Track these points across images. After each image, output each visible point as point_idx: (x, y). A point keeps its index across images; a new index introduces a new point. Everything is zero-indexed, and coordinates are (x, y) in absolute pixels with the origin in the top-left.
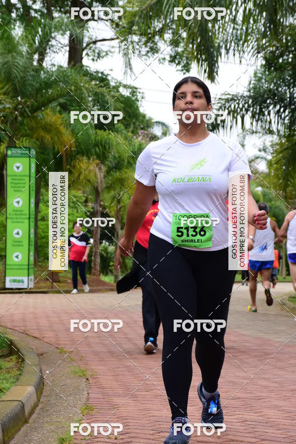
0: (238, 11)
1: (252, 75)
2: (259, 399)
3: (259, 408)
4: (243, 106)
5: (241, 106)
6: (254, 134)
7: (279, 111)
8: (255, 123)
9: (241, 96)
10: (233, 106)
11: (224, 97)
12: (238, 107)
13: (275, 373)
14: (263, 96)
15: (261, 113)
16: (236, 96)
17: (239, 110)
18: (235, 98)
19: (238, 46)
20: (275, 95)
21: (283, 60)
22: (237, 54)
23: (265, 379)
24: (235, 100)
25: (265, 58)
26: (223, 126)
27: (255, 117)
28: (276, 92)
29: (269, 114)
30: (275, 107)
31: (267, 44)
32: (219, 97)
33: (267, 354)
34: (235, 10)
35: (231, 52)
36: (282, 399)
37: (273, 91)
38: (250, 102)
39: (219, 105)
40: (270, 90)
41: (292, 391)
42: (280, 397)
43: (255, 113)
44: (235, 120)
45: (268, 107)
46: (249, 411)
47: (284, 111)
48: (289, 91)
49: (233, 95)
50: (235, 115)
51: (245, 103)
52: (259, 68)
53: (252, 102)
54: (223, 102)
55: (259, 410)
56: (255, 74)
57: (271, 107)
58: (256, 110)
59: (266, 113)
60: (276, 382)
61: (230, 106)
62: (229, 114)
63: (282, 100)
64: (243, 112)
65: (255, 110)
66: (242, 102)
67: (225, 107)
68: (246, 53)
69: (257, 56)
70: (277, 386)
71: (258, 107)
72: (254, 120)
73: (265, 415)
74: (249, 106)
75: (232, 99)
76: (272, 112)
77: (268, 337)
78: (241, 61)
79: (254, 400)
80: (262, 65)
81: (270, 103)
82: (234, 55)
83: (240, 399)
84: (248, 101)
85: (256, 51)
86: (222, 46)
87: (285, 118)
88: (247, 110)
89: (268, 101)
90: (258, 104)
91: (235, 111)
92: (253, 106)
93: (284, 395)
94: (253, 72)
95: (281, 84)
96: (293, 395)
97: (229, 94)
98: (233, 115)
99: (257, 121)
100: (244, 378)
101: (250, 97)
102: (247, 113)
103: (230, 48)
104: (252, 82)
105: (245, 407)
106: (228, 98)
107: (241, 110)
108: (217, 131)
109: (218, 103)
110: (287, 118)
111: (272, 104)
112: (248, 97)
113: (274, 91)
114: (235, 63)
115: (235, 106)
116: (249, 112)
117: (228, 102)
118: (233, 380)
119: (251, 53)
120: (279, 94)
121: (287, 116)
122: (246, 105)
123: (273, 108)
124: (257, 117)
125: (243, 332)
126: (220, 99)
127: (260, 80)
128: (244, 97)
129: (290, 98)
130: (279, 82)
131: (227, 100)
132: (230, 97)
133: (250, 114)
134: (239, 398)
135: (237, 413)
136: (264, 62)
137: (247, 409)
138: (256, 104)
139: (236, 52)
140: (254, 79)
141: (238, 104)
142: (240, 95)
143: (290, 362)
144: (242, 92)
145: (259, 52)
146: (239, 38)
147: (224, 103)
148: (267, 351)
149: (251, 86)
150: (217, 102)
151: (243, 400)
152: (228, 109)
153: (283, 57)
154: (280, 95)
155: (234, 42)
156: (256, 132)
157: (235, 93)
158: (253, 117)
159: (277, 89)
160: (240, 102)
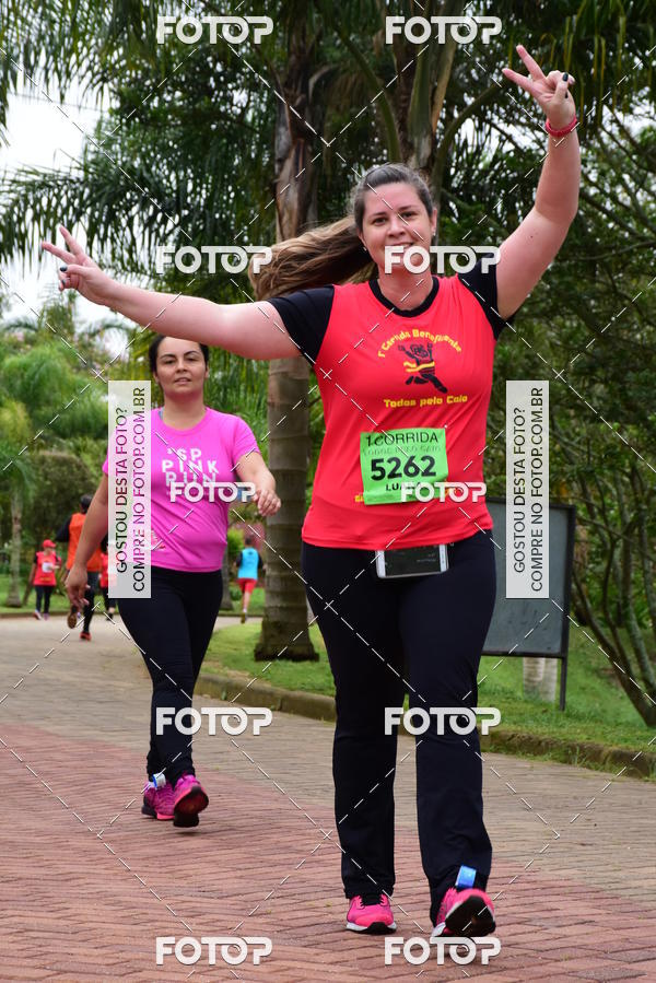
1: (91, 132)
2: (67, 880)
3: (64, 899)
4: (70, 203)
5: (64, 202)
7: (152, 219)
8: (96, 244)
9: (65, 179)
10: (44, 201)
11: (22, 179)
12: (58, 203)
14: (115, 183)
15: (112, 219)
16: (52, 178)
17: (59, 211)
18: (51, 183)
19: (55, 61)
20: (143, 182)
21: (162, 101)
22: (54, 78)
24: (50, 187)
25: (119, 94)
26: (22, 248)
27: (98, 231)
28: (145, 174)
29: (130, 223)
30: (144, 207)
31: (123, 63)
32: (11, 176)
33: (99, 778)
35: (39, 73)
36: (119, 878)
37: (138, 173)
38: (85, 196)
39: (13, 196)
40: (132, 171)
41: (143, 859)
42: (116, 874)
43: (99, 221)
44: (49, 234)
45: (128, 209)
46: (39, 908)
47: (164, 221)
48: (177, 177)
49: (45, 175)
50: (52, 221)
51: (74, 197)
52: (107, 116)
53: (90, 196)
54: (22, 189)
55: (60, 906)
56: (98, 129)
57: (135, 209)
58: (100, 216)
59: (124, 222)
61: (38, 200)
62: (36, 218)
63: (159, 192)
64: (70, 217)
65: (97, 214)
66: (66, 193)
67: (26, 202)
68: (75, 80)
69: (102, 88)
71: (106, 209)
72: (96, 237)
73: (75, 915)
74: (82, 204)
75: (44, 185)
76: (137, 220)
77: (106, 739)
78: (62, 97)
79: (55, 883)
80: (113, 112)
81: (131, 200)
82: (47, 80)
83: (20, 882)
84: (82, 193)
85: (98, 77)
86: (18, 57)
87: (166, 235)
88: (79, 214)
89: (128, 195)
90: (103, 200)
91: (50, 213)
92: (93, 204)
94: (95, 125)
95: (159, 156)
96: (145, 869)
97: (36, 173)
99: (103, 241)
100: (39, 833)
101: (85, 183)
102: (78, 220)
103: (36, 62)
104: (92, 148)
105: (31, 898)
106: (34, 181)
107: (65, 211)
108: (9, 257)
109: (11, 191)
110: (172, 237)
111: (136, 202)
112: (82, 183)
113: (142, 173)
114: (49, 101)
115: (50, 202)
116: (82, 218)
117: (35, 192)
118: (10, 838)
119: (86, 81)
120: (151, 181)
121: (171, 232)
122: (77, 202)
123: (138, 213)
124: (102, 231)
125: (51, 729)
126: (14, 181)
127: (108, 144)
128: (71, 181)
129: (177, 192)
130: (152, 154)
131: (31, 186)
132: (39, 178)
133: (85, 220)
134: (20, 879)
135: (9, 913)
136: (116, 104)
137: (35, 903)
138: (99, 199)
139: (50, 73)
140: (95, 141)
141: (58, 197)
142: (62, 175)
144: (68, 170)
145: (104, 80)
146: (57, 40)
147: (23, 192)
148: (102, 771)
149: (90, 157)
150: (7, 188)
151: (30, 882)
152: (33, 207)
153: (160, 95)
154: (156, 183)
155: (47, 52)
157: (51, 172)
158: (92, 232)
159: (149, 170)
160: (63, 193)
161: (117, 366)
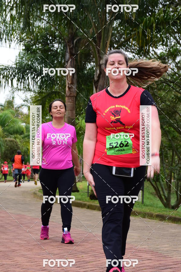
0: (7, 15)
1: (18, 55)
2: (14, 251)
4: (12, 74)
5: (11, 73)
6: (19, 91)
7: (34, 77)
8: (19, 84)
9: (11, 67)
10: (6, 73)
12: (9, 74)
13: (25, 235)
14: (24, 68)
15: (23, 77)
16: (7, 67)
17: (9, 75)
18: (7, 68)
19: (8, 37)
20: (31, 68)
21: (36, 47)
22: (7, 41)
23: (19, 239)
24: (7, 69)
25: (25, 45)
27: (20, 81)
28: (32, 66)
29: (28, 79)
30: (32, 74)
31: (26, 37)
33: (22, 224)
34: (5, 15)
35: (4, 40)
36: (27, 250)
37: (30, 65)
38: (16, 72)
40: (28, 65)
42: (27, 249)
43: (20, 78)
44: (7, 82)
45: (27, 75)
46: (7, 259)
47: (37, 78)
48: (40, 67)
49: (6, 66)
50: (7, 78)
51: (13, 72)
52: (21, 51)
53: (17, 72)
55: (12, 258)
57: (29, 75)
58: (20, 77)
59: (26, 78)
60: (26, 241)
61: (4, 73)
62: (3, 77)
63: (35, 70)
64: (12, 77)
65: (19, 76)
66: (11, 71)
67: (1, 74)
68: (13, 41)
69: (20, 44)
70: (25, 243)
71: (21, 74)
72: (19, 82)
73: (16, 261)
74: (15, 74)
75: (5, 69)
76: (30, 78)
77: (24, 214)
78: (10, 46)
79: (10, 252)
80: (23, 50)
81: (28, 73)
82: (6, 42)
84: (15, 71)
85: (19, 41)
87: (37, 82)
88: (14, 76)
89: (27, 71)
90: (21, 73)
91: (7, 76)
92: (18, 74)
93: (29, 248)
94: (18, 53)
95: (35, 61)
96: (34, 248)
97: (3, 66)
98: (6, 79)
99: (21, 83)
100: (6, 239)
102: (14, 78)
103: (3, 37)
104: (18, 59)
105: (4, 256)
106: (3, 68)
107: (11, 76)
110: (39, 82)
111: (30, 73)
112: (15, 68)
114: (6, 47)
115: (7, 73)
116: (15, 77)
117: (3, 71)
119: (16, 42)
120: (33, 67)
121: (39, 81)
122: (14, 73)
123: (30, 76)
124: (21, 81)
127: (22, 58)
128: (13, 68)
129: (40, 70)
130: (33, 60)
133: (16, 78)
136: (24, 48)
138: (20, 72)
139: (7, 40)
140: (19, 57)
141: (9, 72)
142: (10, 66)
143: (35, 228)
144: (12, 65)
145: (21, 42)
146: (8, 32)
148: (23, 222)
149: (17, 62)
151: (4, 252)
152: (3, 75)
153: (35, 45)
154: (34, 68)
155: (6, 35)
156: (21, 90)
157: (7, 66)
158: (18, 80)
159: (33, 65)
160: (10, 71)
161: (25, 116)
